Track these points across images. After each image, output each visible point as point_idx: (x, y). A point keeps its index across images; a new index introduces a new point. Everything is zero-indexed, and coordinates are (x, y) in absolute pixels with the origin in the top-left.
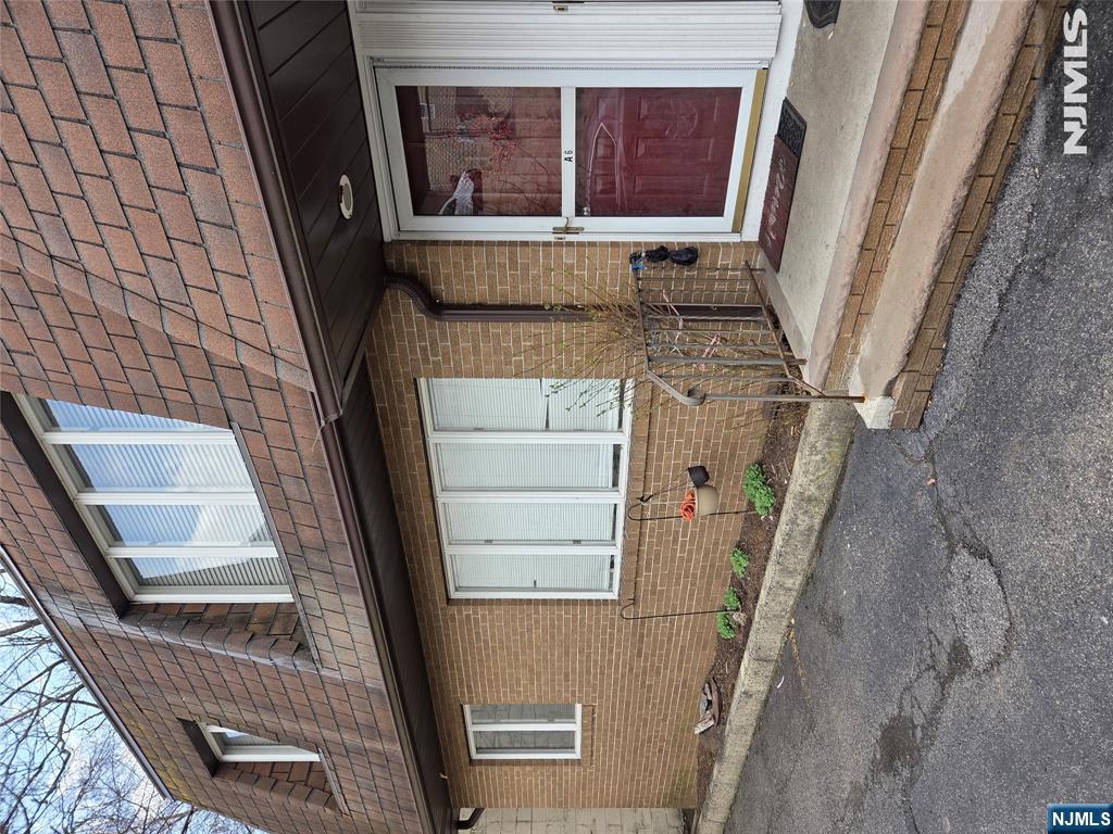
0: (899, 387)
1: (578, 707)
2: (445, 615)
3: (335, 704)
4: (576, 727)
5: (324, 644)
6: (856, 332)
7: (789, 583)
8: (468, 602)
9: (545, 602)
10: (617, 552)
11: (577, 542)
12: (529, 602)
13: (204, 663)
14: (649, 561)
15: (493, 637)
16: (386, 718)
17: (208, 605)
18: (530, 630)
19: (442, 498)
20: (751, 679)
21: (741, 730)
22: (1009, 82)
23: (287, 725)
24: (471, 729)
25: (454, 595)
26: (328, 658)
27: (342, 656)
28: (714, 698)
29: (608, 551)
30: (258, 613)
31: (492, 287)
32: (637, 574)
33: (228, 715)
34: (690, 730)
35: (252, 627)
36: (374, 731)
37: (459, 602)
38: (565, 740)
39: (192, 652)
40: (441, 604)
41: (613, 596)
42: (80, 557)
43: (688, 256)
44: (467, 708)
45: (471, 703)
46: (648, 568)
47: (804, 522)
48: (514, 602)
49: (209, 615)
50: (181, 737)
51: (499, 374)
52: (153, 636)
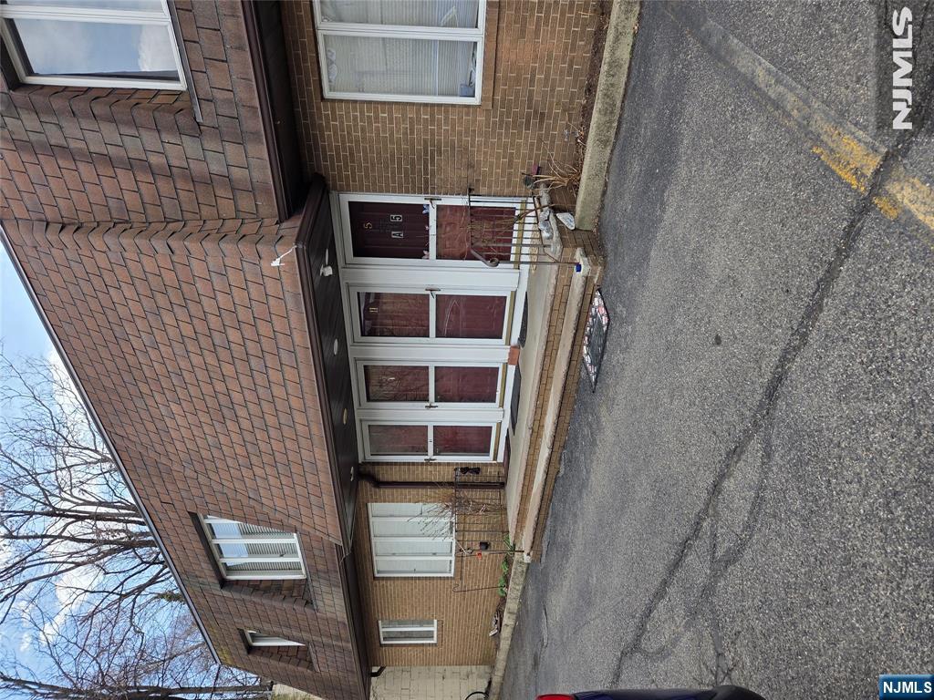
0: (531, 554)
1: (435, 621)
2: (372, 583)
3: (321, 626)
4: (434, 628)
5: (320, 604)
6: (521, 530)
7: (517, 587)
8: (383, 578)
9: (419, 578)
10: (453, 558)
11: (434, 554)
12: (412, 578)
13: (258, 607)
14: (467, 563)
15: (394, 593)
16: (346, 633)
17: (261, 581)
18: (412, 590)
19: (374, 540)
20: (508, 620)
21: (506, 639)
22: (542, 500)
23: (294, 633)
24: (381, 630)
25: (377, 575)
26: (321, 609)
27: (328, 609)
28: (498, 619)
29: (450, 558)
30: (285, 585)
31: (400, 477)
32: (462, 568)
33: (266, 628)
34: (487, 633)
35: (284, 592)
36: (339, 638)
37: (379, 578)
38: (429, 635)
39: (254, 602)
40: (370, 579)
41: (451, 575)
42: (210, 566)
43: (476, 470)
44: (380, 622)
45: (382, 620)
46: (467, 566)
47: (520, 569)
48: (405, 578)
49: (262, 586)
50: (236, 636)
51: (401, 502)
52: (236, 596)
